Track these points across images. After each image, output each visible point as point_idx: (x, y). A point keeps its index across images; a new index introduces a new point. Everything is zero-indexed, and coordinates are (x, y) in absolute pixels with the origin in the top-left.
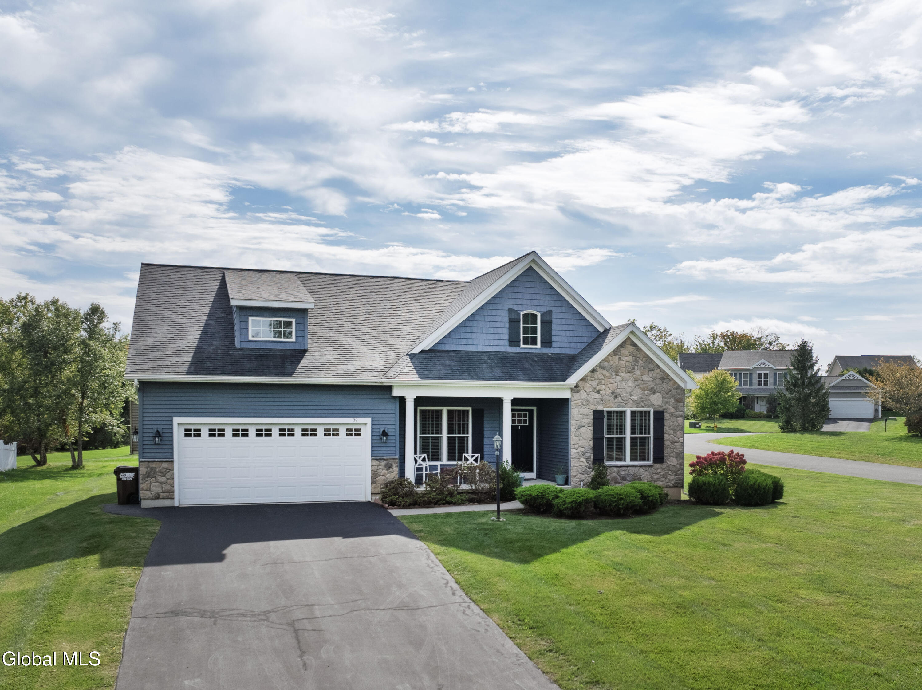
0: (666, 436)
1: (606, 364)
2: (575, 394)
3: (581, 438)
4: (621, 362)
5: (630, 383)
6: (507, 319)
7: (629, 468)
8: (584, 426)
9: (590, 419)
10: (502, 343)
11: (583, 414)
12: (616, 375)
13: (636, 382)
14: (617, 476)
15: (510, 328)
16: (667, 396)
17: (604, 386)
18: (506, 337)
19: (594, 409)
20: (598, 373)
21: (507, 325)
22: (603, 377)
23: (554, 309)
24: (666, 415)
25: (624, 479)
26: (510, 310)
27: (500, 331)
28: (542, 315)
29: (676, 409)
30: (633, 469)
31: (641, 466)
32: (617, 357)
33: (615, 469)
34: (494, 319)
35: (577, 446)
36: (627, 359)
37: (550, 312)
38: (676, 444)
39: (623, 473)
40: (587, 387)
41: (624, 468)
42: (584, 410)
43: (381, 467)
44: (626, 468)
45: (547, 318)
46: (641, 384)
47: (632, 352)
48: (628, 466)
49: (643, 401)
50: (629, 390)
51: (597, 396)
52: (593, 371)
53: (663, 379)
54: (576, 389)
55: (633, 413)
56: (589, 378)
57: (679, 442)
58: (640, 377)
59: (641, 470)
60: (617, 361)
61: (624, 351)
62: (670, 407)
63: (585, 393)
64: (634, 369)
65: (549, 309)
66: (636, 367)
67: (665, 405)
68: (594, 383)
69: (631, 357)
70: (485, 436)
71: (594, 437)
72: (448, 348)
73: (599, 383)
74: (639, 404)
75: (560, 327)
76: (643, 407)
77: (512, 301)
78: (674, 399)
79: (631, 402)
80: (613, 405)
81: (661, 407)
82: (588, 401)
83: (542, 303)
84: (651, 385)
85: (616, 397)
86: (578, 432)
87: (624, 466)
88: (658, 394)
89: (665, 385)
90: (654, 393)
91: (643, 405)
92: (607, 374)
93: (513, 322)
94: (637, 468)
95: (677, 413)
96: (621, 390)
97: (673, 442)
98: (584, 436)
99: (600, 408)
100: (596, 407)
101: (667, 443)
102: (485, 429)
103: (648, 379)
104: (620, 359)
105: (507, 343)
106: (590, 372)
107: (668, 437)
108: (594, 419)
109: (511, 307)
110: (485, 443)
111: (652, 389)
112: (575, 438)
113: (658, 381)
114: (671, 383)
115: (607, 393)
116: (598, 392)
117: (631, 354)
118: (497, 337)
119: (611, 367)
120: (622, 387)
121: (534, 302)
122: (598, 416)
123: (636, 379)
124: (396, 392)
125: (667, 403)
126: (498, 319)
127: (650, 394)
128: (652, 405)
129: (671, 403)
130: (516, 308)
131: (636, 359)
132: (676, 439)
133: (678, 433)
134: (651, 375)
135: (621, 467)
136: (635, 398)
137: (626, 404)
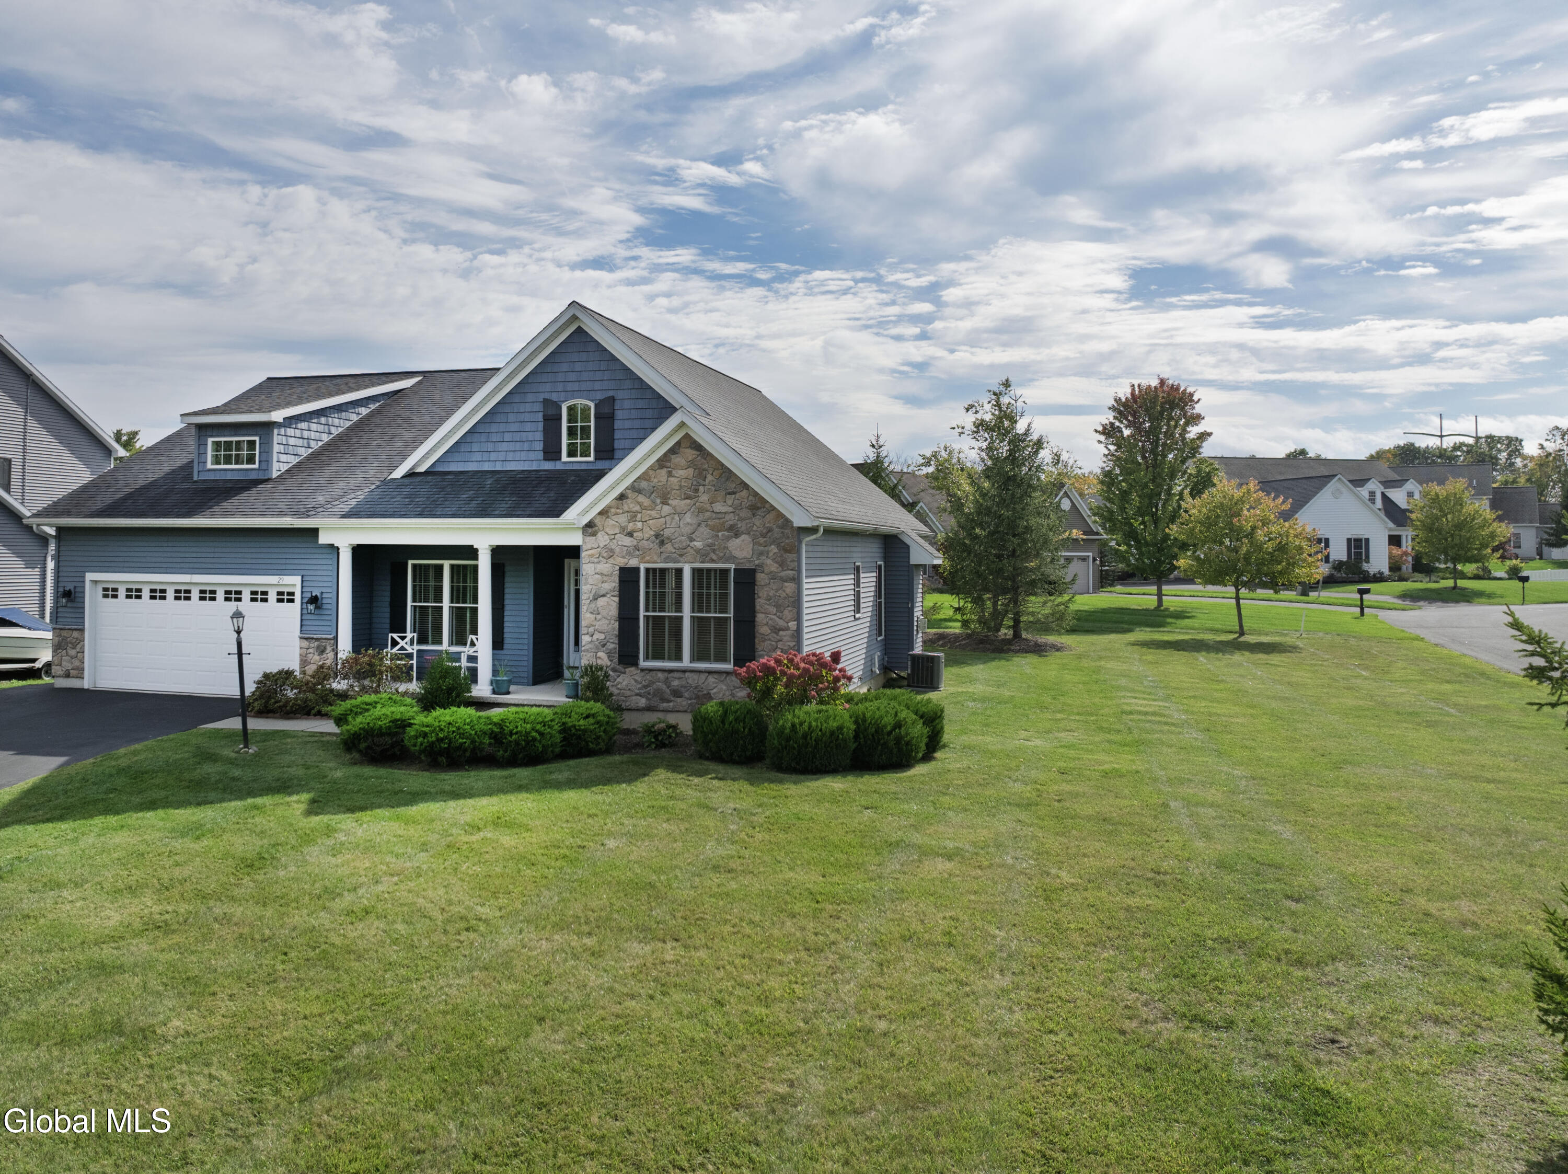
0: (760, 617)
1: (644, 484)
2: (588, 539)
3: (599, 617)
4: (671, 479)
5: (688, 518)
6: (540, 417)
7: (687, 674)
8: (604, 596)
9: (612, 584)
10: (532, 455)
11: (602, 574)
12: (663, 503)
13: (701, 517)
14: (664, 687)
15: (545, 431)
16: (762, 540)
17: (639, 525)
18: (540, 446)
19: (622, 565)
20: (629, 501)
21: (541, 426)
22: (637, 508)
23: (620, 395)
24: (761, 578)
25: (677, 693)
26: (546, 402)
27: (530, 436)
28: (596, 406)
29: (782, 564)
30: (695, 676)
31: (710, 672)
32: (664, 472)
33: (660, 675)
34: (521, 417)
35: (591, 630)
36: (682, 474)
37: (612, 399)
38: (781, 633)
39: (676, 683)
40: (611, 525)
41: (676, 675)
42: (605, 567)
43: (311, 650)
44: (681, 675)
45: (606, 410)
46: (710, 518)
47: (692, 461)
48: (684, 671)
49: (714, 551)
50: (688, 530)
51: (628, 541)
52: (622, 497)
53: (754, 508)
54: (590, 528)
55: (697, 574)
56: (613, 510)
57: (787, 629)
58: (708, 506)
59: (711, 679)
60: (664, 479)
61: (676, 459)
62: (769, 562)
63: (607, 537)
64: (697, 491)
65: (611, 393)
66: (701, 488)
67: (758, 558)
68: (623, 519)
69: (691, 471)
70: (507, 608)
71: (620, 614)
72: (453, 467)
73: (633, 519)
74: (707, 555)
75: (628, 424)
76: (713, 561)
77: (548, 387)
78: (778, 546)
79: (692, 552)
80: (655, 558)
81: (750, 561)
82: (612, 550)
83: (597, 386)
84: (731, 519)
85: (662, 543)
86: (593, 605)
87: (677, 671)
88: (743, 537)
89: (757, 521)
90: (737, 535)
91: (714, 557)
92: (646, 502)
93: (551, 421)
94: (703, 676)
95: (783, 574)
96: (673, 530)
97: (776, 630)
98: (604, 613)
99: (633, 563)
100: (625, 560)
101: (763, 629)
102: (507, 596)
103: (724, 509)
104: (670, 474)
105: (541, 455)
106: (616, 499)
107: (764, 619)
108: (620, 581)
109: (547, 396)
110: (506, 619)
111: (731, 528)
112: (588, 615)
113: (745, 513)
114: (771, 516)
115: (647, 536)
116: (630, 534)
117: (691, 464)
118: (526, 446)
119: (654, 490)
120: (673, 524)
121: (584, 386)
122: (628, 577)
123: (701, 511)
124: (323, 539)
125: (761, 554)
126: (527, 417)
127: (728, 538)
128: (731, 559)
129: (771, 554)
130: (554, 397)
131: (700, 474)
132: (781, 623)
133: (786, 612)
134: (730, 502)
135: (671, 671)
136: (698, 544)
137: (681, 555)
